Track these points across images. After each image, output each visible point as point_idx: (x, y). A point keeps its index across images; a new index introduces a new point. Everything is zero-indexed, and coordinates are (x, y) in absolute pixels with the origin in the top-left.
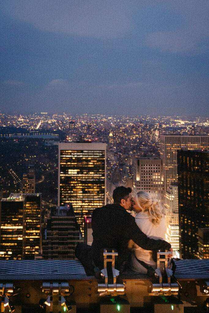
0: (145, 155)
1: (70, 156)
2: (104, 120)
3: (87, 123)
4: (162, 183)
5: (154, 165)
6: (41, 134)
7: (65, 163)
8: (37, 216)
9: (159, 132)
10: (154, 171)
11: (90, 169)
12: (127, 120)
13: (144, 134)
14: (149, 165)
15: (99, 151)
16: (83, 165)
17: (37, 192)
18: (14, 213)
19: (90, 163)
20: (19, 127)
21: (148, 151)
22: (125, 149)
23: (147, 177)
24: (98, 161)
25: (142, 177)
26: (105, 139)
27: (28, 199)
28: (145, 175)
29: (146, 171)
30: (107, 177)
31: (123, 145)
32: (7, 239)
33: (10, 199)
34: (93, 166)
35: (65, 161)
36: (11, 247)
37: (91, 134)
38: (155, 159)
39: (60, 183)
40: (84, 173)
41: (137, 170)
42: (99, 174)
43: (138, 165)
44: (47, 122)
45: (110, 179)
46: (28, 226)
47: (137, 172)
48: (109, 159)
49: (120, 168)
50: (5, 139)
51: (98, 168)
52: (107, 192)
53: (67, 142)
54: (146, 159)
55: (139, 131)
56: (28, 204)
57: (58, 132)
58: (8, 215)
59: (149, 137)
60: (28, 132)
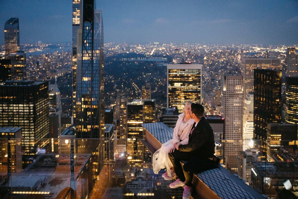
0: (230, 73)
1: (175, 74)
2: (200, 47)
3: (188, 50)
4: (242, 92)
5: (237, 80)
6: (154, 58)
7: (172, 79)
8: (153, 115)
9: (241, 56)
10: (237, 84)
11: (190, 83)
12: (217, 47)
13: (230, 58)
14: (233, 80)
15: (197, 70)
16: (185, 80)
17: (152, 99)
18: (136, 113)
19: (190, 78)
20: (138, 53)
21: (232, 70)
22: (215, 68)
23: (231, 88)
24: (196, 77)
25: (228, 88)
26: (201, 62)
27: (146, 103)
28: (230, 87)
29: (230, 84)
30: (202, 88)
31: (214, 66)
32: (132, 130)
33: (134, 104)
34: (192, 80)
35: (172, 77)
36: (135, 135)
37: (191, 58)
38: (237, 75)
39: (169, 92)
40: (186, 85)
41: (224, 83)
42: (196, 86)
43: (225, 79)
44: (159, 50)
45: (204, 90)
46: (146, 122)
47: (224, 85)
48: (203, 76)
49: (211, 82)
50: (129, 62)
51: (196, 82)
52: (202, 99)
53: (173, 63)
54: (231, 75)
55: (226, 56)
56: (146, 107)
57: (167, 56)
58: (133, 114)
59: (233, 60)
60: (145, 57)
